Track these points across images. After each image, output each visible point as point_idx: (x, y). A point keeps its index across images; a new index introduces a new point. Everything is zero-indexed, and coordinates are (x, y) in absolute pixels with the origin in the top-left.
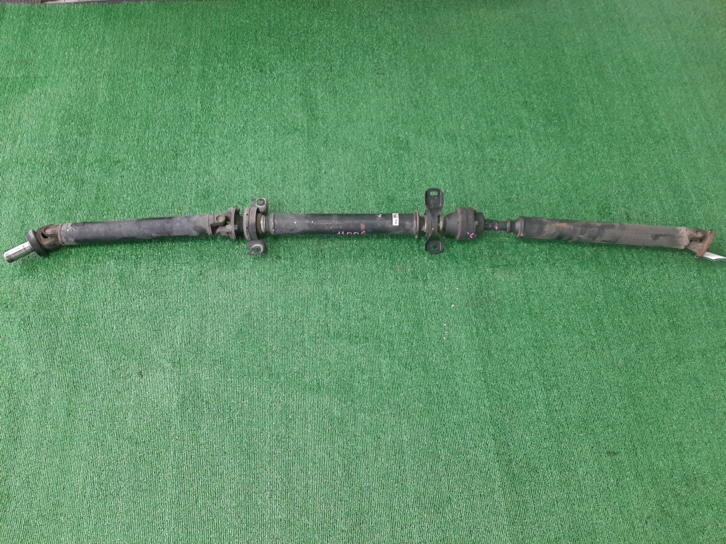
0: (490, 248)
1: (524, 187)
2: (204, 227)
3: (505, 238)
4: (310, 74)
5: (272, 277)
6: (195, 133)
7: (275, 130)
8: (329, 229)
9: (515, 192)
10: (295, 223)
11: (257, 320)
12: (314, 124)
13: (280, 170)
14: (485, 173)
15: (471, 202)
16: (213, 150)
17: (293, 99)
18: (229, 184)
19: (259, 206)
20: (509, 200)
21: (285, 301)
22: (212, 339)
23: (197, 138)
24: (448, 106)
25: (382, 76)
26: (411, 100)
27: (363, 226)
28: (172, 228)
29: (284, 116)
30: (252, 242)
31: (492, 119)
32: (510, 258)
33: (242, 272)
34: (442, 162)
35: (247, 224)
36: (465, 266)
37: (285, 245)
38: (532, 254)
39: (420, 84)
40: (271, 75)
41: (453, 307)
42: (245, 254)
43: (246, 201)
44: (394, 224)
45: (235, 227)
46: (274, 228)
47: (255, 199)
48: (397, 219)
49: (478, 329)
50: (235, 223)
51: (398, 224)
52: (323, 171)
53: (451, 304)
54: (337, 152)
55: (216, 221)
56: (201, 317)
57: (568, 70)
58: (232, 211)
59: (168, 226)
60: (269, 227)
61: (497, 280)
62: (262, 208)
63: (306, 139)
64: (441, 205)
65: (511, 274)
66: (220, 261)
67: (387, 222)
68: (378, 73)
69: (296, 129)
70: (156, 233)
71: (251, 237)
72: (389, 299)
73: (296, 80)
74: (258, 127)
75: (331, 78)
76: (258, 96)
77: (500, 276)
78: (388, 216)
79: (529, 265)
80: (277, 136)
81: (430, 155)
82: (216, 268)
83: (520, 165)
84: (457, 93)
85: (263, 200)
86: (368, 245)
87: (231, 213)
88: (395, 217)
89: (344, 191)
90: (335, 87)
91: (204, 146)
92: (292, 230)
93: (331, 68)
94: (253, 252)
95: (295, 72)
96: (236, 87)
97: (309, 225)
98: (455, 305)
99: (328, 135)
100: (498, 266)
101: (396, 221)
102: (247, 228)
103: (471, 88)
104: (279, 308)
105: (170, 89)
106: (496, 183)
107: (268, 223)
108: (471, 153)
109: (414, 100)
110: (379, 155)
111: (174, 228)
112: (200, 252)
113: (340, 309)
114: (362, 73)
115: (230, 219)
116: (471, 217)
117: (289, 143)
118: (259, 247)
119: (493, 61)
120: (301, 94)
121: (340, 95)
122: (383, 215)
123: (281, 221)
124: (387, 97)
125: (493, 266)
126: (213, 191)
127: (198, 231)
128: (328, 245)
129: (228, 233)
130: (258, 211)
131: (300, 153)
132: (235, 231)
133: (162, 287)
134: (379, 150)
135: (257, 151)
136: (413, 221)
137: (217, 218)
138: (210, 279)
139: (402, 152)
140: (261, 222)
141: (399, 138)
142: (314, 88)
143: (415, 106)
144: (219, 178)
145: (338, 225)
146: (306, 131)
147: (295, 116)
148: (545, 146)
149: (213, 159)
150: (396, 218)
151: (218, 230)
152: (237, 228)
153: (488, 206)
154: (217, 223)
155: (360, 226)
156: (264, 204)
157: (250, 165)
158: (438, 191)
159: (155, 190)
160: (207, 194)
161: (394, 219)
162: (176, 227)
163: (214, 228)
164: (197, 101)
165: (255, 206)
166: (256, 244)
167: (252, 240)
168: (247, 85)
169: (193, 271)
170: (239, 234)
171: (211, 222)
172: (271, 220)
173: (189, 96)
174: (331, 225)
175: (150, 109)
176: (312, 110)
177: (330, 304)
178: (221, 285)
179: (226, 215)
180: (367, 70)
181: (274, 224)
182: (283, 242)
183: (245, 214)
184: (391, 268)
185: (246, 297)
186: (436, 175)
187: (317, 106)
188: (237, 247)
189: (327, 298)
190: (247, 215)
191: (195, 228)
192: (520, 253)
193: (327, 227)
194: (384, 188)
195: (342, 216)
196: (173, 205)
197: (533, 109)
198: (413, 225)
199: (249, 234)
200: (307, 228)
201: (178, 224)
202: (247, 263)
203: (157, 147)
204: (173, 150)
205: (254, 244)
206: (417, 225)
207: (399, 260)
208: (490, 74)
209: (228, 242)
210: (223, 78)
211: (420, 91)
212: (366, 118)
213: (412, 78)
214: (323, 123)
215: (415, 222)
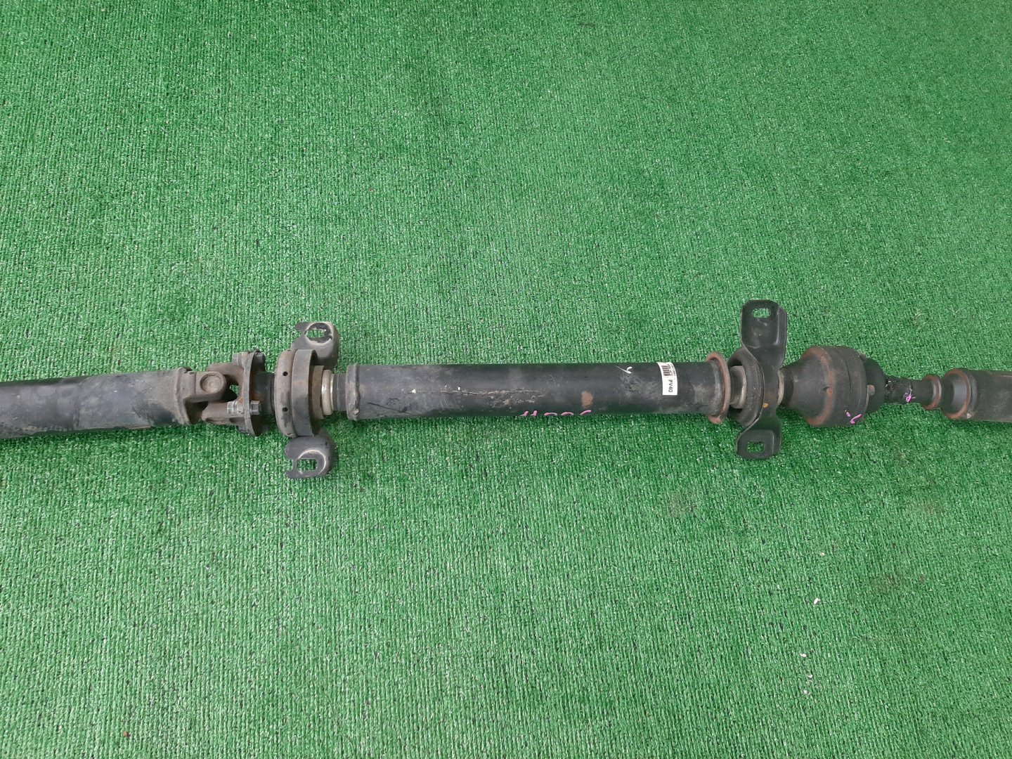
0: (885, 443)
1: (937, 292)
2: (166, 407)
3: (919, 419)
4: (428, 20)
5: (351, 535)
6: (151, 152)
7: (350, 149)
8: (501, 406)
9: (920, 304)
10: (414, 391)
11: (315, 660)
12: (442, 136)
13: (365, 246)
14: (847, 258)
15: (825, 328)
16: (196, 196)
17: (388, 77)
18: (237, 283)
19: (315, 344)
20: (908, 323)
21: (389, 602)
22: (193, 723)
23: (154, 164)
24: (744, 102)
25: (590, 30)
26: (660, 86)
27: (587, 398)
28: (77, 412)
29: (370, 115)
30: (298, 441)
31: (842, 134)
32: (932, 469)
33: (272, 522)
34: (746, 230)
35: (285, 400)
36: (834, 493)
37: (384, 443)
38: (980, 456)
39: (677, 50)
40: (335, 20)
41: (818, 603)
42: (279, 470)
43: (279, 326)
44: (666, 392)
45: (252, 407)
46: (357, 406)
47: (306, 324)
48: (674, 378)
49: (883, 662)
50: (252, 398)
51: (675, 393)
52: (471, 249)
53: (811, 595)
54: (500, 204)
55: (199, 390)
56: (159, 659)
57: (980, 34)
58: (243, 363)
59: (64, 403)
60: (343, 403)
61: (912, 526)
62: (324, 348)
63: (424, 170)
64: (777, 342)
65: (940, 510)
66: (211, 493)
67: (650, 386)
68: (581, 24)
69: (400, 148)
70: (34, 424)
71: (295, 432)
72: (656, 587)
73: (394, 32)
74: (306, 139)
75: (474, 31)
76: (305, 68)
77: (917, 515)
78: (650, 372)
79: (978, 486)
80: (355, 162)
81: (716, 213)
82: (201, 511)
83: (920, 241)
84: (760, 73)
85: (326, 327)
86: (592, 440)
87: (241, 367)
88: (667, 374)
89: (523, 298)
90: (485, 51)
91: (170, 186)
92: (405, 410)
93: (475, 8)
94: (301, 472)
95: (392, 15)
96: (252, 46)
97: (450, 396)
98: (821, 598)
99: (475, 162)
100: (909, 492)
101: (670, 385)
102: (285, 410)
103: (788, 62)
104: (374, 622)
105: (89, 46)
106: (874, 281)
107: (343, 392)
108: (809, 209)
109: (666, 85)
110: (600, 211)
111: (83, 411)
112: (157, 467)
113: (533, 620)
114: (546, 21)
115: (239, 382)
116: (858, 374)
117: (384, 181)
118: (317, 456)
119: (825, 8)
120: (407, 66)
121: (498, 69)
122: (637, 368)
123: (375, 388)
124: (604, 78)
125: (900, 493)
126: (194, 301)
127: (150, 417)
128: (491, 441)
129: (232, 420)
130: (315, 360)
131: (412, 204)
132: (253, 417)
133: (53, 571)
134: (597, 200)
135: (305, 199)
136: (712, 383)
137: (203, 382)
138: (185, 544)
139: (650, 204)
140: (324, 389)
141: (641, 172)
142: (438, 51)
143: (671, 100)
144: (209, 264)
145: (524, 396)
146: (423, 151)
147: (396, 117)
148: (964, 196)
149: (196, 217)
150: (670, 378)
151: (206, 414)
152: (256, 411)
153: (866, 338)
154: (202, 397)
155: (580, 397)
156: (326, 337)
157: (289, 234)
158: (772, 306)
159: (41, 298)
160: (177, 310)
161: (665, 380)
162: (87, 409)
163: (195, 407)
164: (155, 74)
165: (306, 346)
166: (310, 447)
167: (298, 436)
168: (279, 39)
169: (137, 522)
170: (263, 422)
171: (187, 394)
172: (351, 386)
173: (136, 63)
174: (506, 397)
175: (39, 93)
176: (436, 102)
177: (507, 608)
178: (214, 559)
179: (227, 372)
180: (556, 16)
181: (359, 397)
182: (379, 435)
183: (279, 372)
184: (655, 502)
185: (283, 593)
186: (735, 260)
187: (446, 92)
188: (257, 450)
189: (499, 591)
190: (285, 374)
191: (142, 410)
192: (953, 456)
193: (495, 402)
194: (617, 291)
195: (532, 371)
196: (87, 337)
197: (925, 114)
198: (712, 395)
199: (289, 425)
200: (444, 404)
201: (93, 400)
202: (284, 495)
203: (51, 188)
204: (91, 194)
205: (304, 450)
206: (724, 393)
207: (671, 477)
208: (824, 35)
209: (232, 439)
210: (219, 23)
211: (678, 66)
212: (562, 123)
213: (657, 36)
214: (462, 134)
215: (718, 386)
